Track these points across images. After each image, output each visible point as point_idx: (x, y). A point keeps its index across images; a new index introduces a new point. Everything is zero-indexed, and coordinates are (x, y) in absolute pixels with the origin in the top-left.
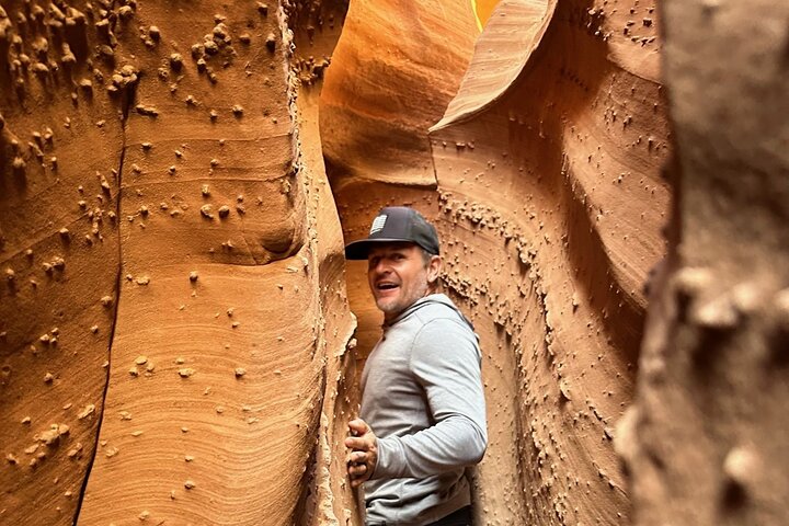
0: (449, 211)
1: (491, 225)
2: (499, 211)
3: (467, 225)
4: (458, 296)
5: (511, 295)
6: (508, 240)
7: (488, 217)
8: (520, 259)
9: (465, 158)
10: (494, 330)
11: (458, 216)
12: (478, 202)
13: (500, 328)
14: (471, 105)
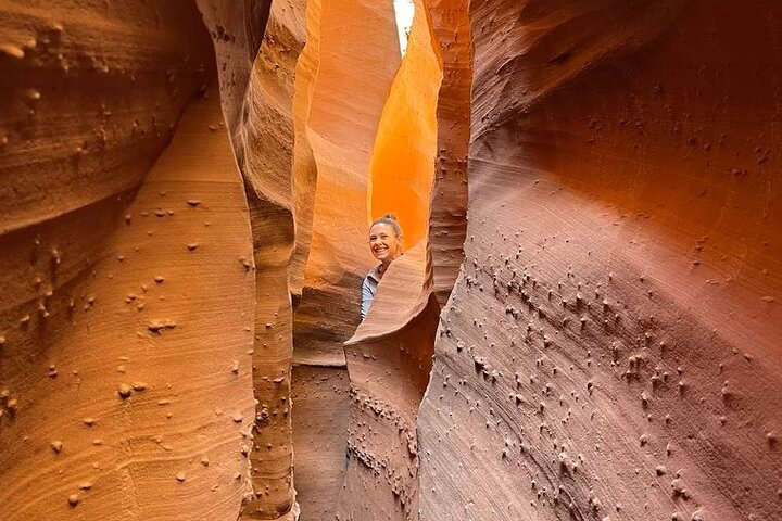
0: (358, 401)
1: (389, 416)
2: (394, 407)
3: (372, 414)
4: (365, 465)
5: (403, 473)
6: (400, 430)
7: (386, 410)
8: (409, 449)
9: (370, 365)
10: (393, 497)
11: (365, 406)
12: (379, 397)
13: (397, 496)
14: (374, 332)
